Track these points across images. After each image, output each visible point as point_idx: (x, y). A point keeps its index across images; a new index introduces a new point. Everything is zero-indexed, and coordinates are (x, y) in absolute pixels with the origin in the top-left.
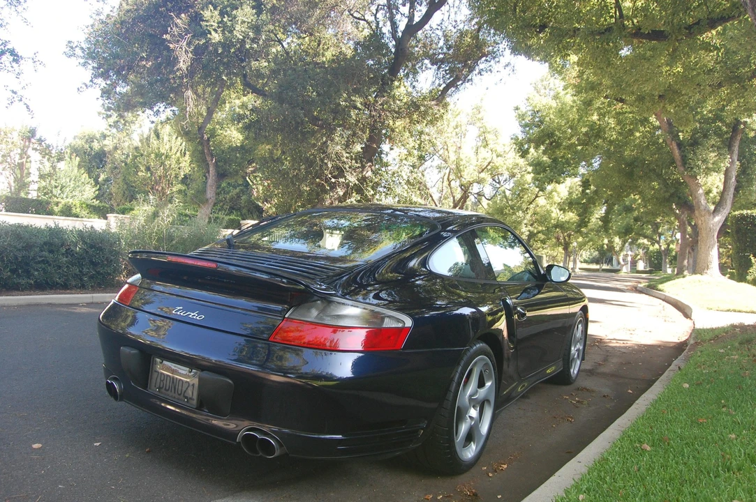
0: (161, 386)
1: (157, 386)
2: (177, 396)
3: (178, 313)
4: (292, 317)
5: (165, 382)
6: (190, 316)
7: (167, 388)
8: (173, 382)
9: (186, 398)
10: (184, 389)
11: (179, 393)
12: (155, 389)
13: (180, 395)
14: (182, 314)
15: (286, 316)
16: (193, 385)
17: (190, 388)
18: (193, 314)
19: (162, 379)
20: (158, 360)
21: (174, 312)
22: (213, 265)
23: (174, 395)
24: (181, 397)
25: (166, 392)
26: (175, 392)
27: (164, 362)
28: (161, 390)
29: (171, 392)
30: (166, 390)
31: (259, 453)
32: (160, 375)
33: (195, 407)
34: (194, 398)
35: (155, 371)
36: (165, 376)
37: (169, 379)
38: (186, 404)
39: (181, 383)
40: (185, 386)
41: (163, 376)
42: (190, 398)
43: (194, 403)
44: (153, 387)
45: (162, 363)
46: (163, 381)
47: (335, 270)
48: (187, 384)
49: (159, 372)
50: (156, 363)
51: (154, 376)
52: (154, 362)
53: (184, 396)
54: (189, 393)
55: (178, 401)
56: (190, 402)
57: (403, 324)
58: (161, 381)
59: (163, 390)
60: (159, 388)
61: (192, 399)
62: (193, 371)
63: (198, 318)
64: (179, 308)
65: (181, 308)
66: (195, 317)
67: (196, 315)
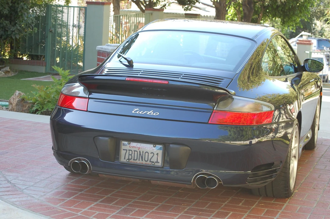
0: (130, 158)
1: (127, 157)
2: (144, 162)
3: (137, 112)
4: (217, 109)
5: (133, 155)
6: (148, 114)
7: (135, 158)
8: (140, 154)
9: (153, 162)
10: (150, 157)
11: (146, 160)
12: (125, 161)
14: (140, 113)
15: (215, 109)
16: (157, 154)
17: (155, 156)
18: (149, 112)
19: (130, 153)
20: (126, 143)
21: (133, 112)
22: (166, 82)
23: (142, 162)
24: (148, 162)
25: (134, 161)
26: (142, 160)
27: (131, 143)
28: (130, 161)
29: (139, 160)
30: (134, 160)
31: (206, 187)
32: (128, 151)
33: (161, 167)
34: (158, 161)
35: (123, 150)
36: (133, 152)
37: (136, 153)
38: (153, 166)
39: (147, 154)
40: (150, 155)
41: (131, 152)
42: (155, 162)
43: (160, 164)
44: (123, 159)
45: (130, 144)
46: (131, 155)
47: (222, 79)
48: (152, 155)
49: (127, 150)
50: (124, 145)
51: (123, 153)
52: (122, 144)
53: (150, 161)
54: (154, 159)
55: (145, 165)
56: (156, 164)
57: (271, 108)
58: (129, 155)
59: (132, 160)
60: (129, 159)
61: (157, 162)
62: (156, 145)
63: (154, 114)
64: (136, 109)
65: (138, 109)
66: (152, 114)
67: (153, 113)
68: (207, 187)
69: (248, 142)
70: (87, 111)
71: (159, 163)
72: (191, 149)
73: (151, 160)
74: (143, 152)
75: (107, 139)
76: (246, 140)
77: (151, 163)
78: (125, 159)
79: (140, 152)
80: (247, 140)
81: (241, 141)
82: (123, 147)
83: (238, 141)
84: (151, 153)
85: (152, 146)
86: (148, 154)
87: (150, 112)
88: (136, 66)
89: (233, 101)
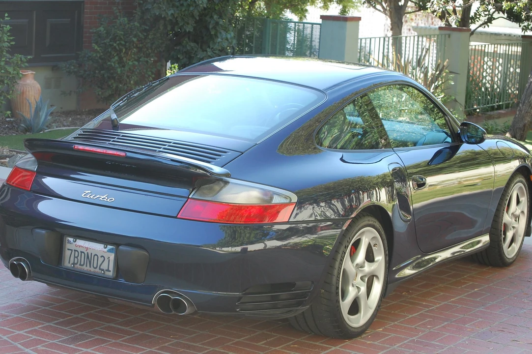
0: (76, 262)
1: (72, 262)
2: (92, 269)
3: (88, 196)
4: (194, 197)
5: (79, 258)
6: (101, 199)
7: (82, 263)
8: (88, 257)
9: (103, 270)
10: (99, 263)
11: (95, 266)
12: (69, 265)
13: (96, 268)
14: (91, 197)
15: (190, 197)
16: (109, 259)
17: (106, 260)
18: (103, 197)
19: (76, 255)
20: (71, 239)
21: (83, 195)
22: (122, 154)
23: (90, 269)
24: (97, 270)
25: (80, 267)
26: (90, 267)
27: (77, 240)
28: (76, 266)
29: (86, 266)
30: (80, 265)
32: (73, 252)
33: (112, 278)
34: (110, 269)
35: (68, 249)
36: (80, 253)
37: (83, 254)
38: (103, 275)
39: (96, 257)
40: (101, 260)
41: (77, 253)
42: (106, 270)
43: (110, 274)
44: (67, 263)
45: (75, 241)
46: (77, 257)
48: (103, 258)
49: (72, 250)
50: (69, 242)
51: (67, 253)
52: (67, 241)
54: (105, 266)
55: (94, 274)
56: (107, 273)
57: (291, 200)
58: (75, 257)
59: (78, 266)
60: (74, 264)
61: (108, 270)
62: (108, 246)
63: (108, 200)
64: (87, 192)
65: (90, 192)
66: (105, 200)
67: (106, 198)
68: (173, 312)
69: (238, 249)
70: (31, 191)
71: (110, 271)
72: (149, 254)
73: (101, 268)
74: (91, 254)
75: (44, 232)
76: (235, 246)
77: (100, 271)
78: (69, 263)
79: (88, 253)
80: (238, 246)
81: (228, 247)
82: (68, 246)
83: (226, 247)
84: (101, 257)
85: (102, 246)
87: (104, 197)
89: (224, 186)
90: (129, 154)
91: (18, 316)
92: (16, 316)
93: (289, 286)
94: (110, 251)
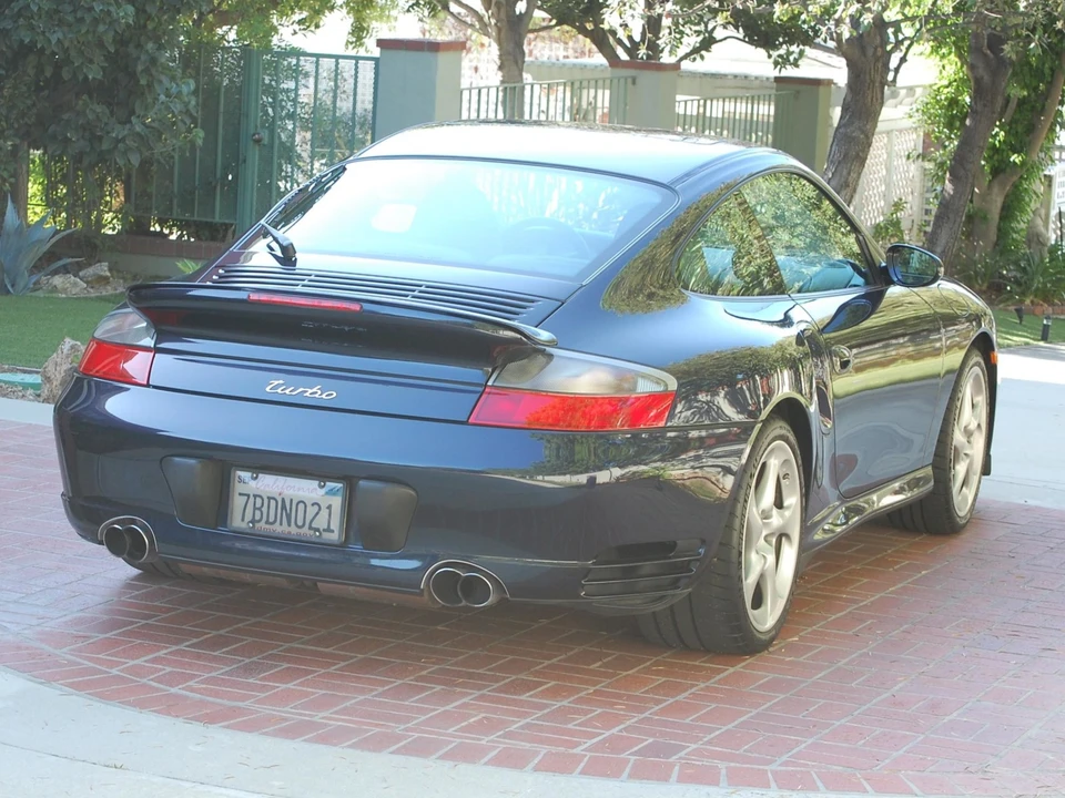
0: (257, 518)
1: (249, 516)
2: (294, 530)
3: (279, 391)
4: (496, 384)
5: (265, 509)
6: (307, 394)
7: (271, 519)
8: (284, 507)
9: (318, 530)
10: (309, 517)
11: (300, 523)
12: (243, 525)
13: (301, 527)
14: (287, 392)
15: (490, 383)
16: (329, 507)
17: (324, 513)
18: (310, 391)
19: (258, 505)
20: (245, 475)
21: (268, 389)
22: (355, 307)
23: (289, 529)
24: (305, 530)
25: (267, 526)
26: (289, 525)
27: (260, 475)
28: (257, 525)
29: (281, 524)
30: (267, 522)
31: (461, 602)
32: (252, 499)
33: (336, 543)
34: (332, 528)
35: (240, 494)
36: (266, 500)
37: (273, 503)
38: (317, 540)
39: (301, 506)
40: (312, 511)
41: (259, 501)
42: (324, 530)
43: (334, 537)
44: (238, 521)
45: (256, 478)
46: (260, 509)
47: (533, 301)
48: (316, 508)
49: (248, 496)
50: (241, 480)
51: (238, 502)
52: (237, 478)
53: (310, 528)
54: (321, 523)
55: (298, 538)
56: (327, 536)
57: (666, 385)
58: (255, 508)
59: (262, 525)
60: (253, 521)
61: (328, 530)
62: (328, 483)
63: (324, 396)
64: (277, 382)
65: (281, 382)
66: (317, 396)
67: (319, 392)
68: (464, 603)
69: (583, 479)
70: (148, 385)
71: (333, 531)
72: (417, 492)
73: (314, 525)
74: (291, 500)
75: (192, 461)
76: (577, 473)
77: (312, 532)
78: (243, 520)
79: (283, 500)
80: (581, 473)
81: (565, 474)
82: (239, 488)
83: (559, 474)
84: (313, 505)
85: (314, 484)
86: (320, 509)
87: (314, 390)
88: (304, 261)
89: (548, 363)
90: (367, 307)
91: (107, 635)
92: (102, 636)
93: (667, 548)
94: (331, 492)
